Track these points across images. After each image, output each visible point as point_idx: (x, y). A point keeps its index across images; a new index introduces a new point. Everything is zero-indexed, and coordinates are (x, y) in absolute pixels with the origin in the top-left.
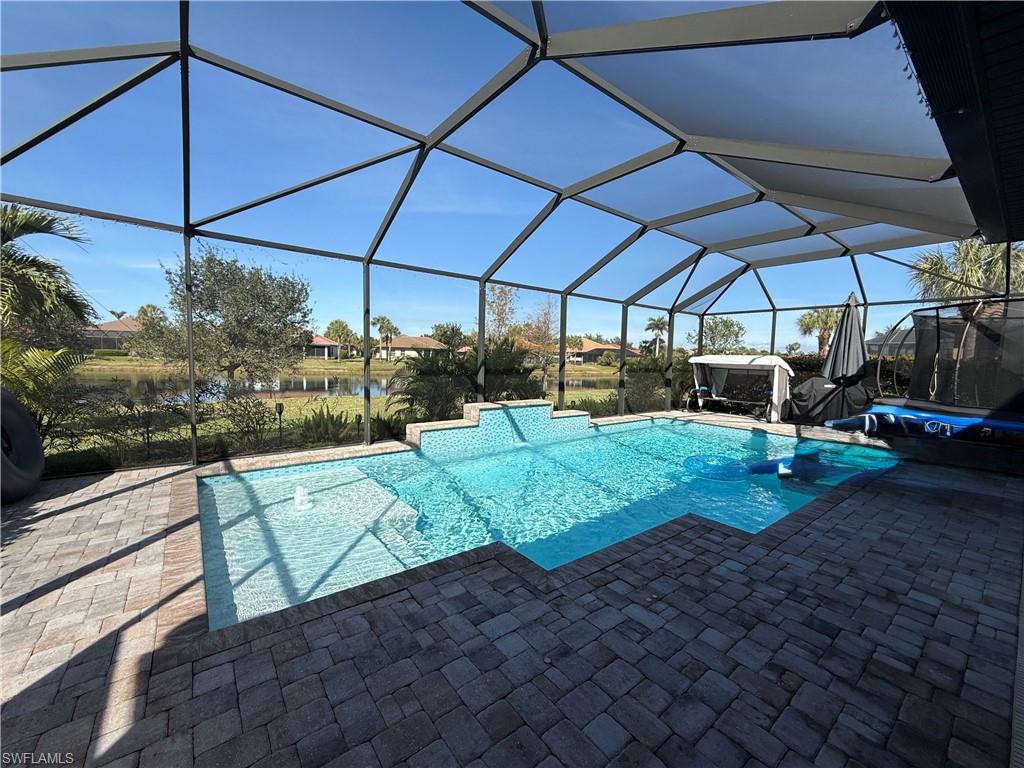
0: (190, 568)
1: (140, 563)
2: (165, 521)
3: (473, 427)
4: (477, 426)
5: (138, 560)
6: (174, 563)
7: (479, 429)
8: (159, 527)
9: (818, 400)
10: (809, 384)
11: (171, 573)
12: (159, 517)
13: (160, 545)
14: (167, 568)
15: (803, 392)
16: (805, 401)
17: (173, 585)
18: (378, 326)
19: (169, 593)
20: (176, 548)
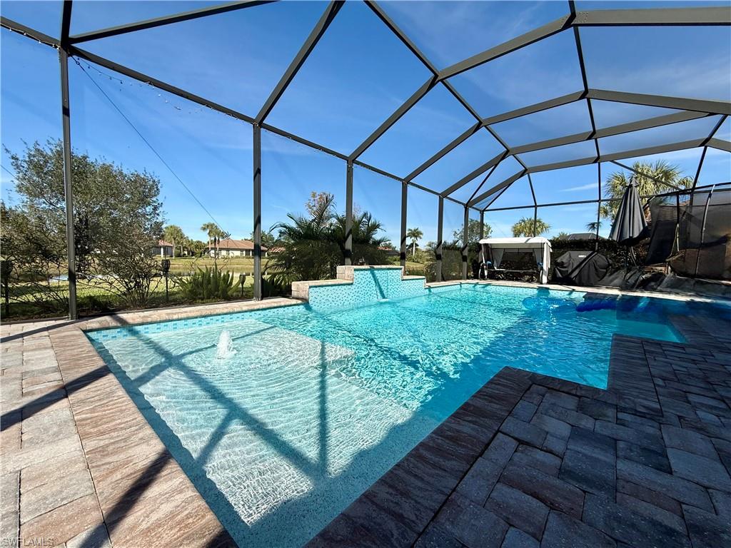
0: (135, 439)
1: (31, 441)
2: (57, 376)
3: (349, 284)
4: (352, 284)
5: (25, 437)
6: (102, 433)
7: (353, 287)
8: (51, 384)
9: (574, 267)
10: (568, 256)
11: (103, 451)
12: (45, 372)
13: (60, 409)
14: (91, 444)
15: (564, 261)
16: (565, 267)
17: (118, 476)
18: (208, 231)
19: (118, 493)
20: (93, 410)
